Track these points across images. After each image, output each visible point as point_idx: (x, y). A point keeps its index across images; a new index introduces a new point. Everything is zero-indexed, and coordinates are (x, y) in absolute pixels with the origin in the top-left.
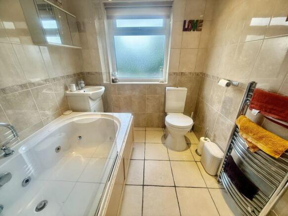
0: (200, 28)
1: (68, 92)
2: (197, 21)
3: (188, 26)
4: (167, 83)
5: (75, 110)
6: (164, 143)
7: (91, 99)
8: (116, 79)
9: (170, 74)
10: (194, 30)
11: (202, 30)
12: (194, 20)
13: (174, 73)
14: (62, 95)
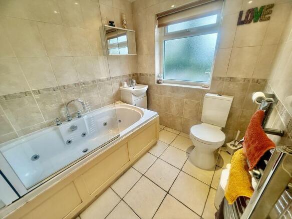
0: (267, 16)
1: (121, 87)
2: (262, 8)
3: (247, 17)
4: (209, 89)
5: (123, 101)
6: (188, 153)
7: (134, 95)
8: (160, 80)
9: (213, 79)
10: (255, 21)
11: (271, 19)
12: (257, 8)
13: (220, 78)
14: (117, 90)
